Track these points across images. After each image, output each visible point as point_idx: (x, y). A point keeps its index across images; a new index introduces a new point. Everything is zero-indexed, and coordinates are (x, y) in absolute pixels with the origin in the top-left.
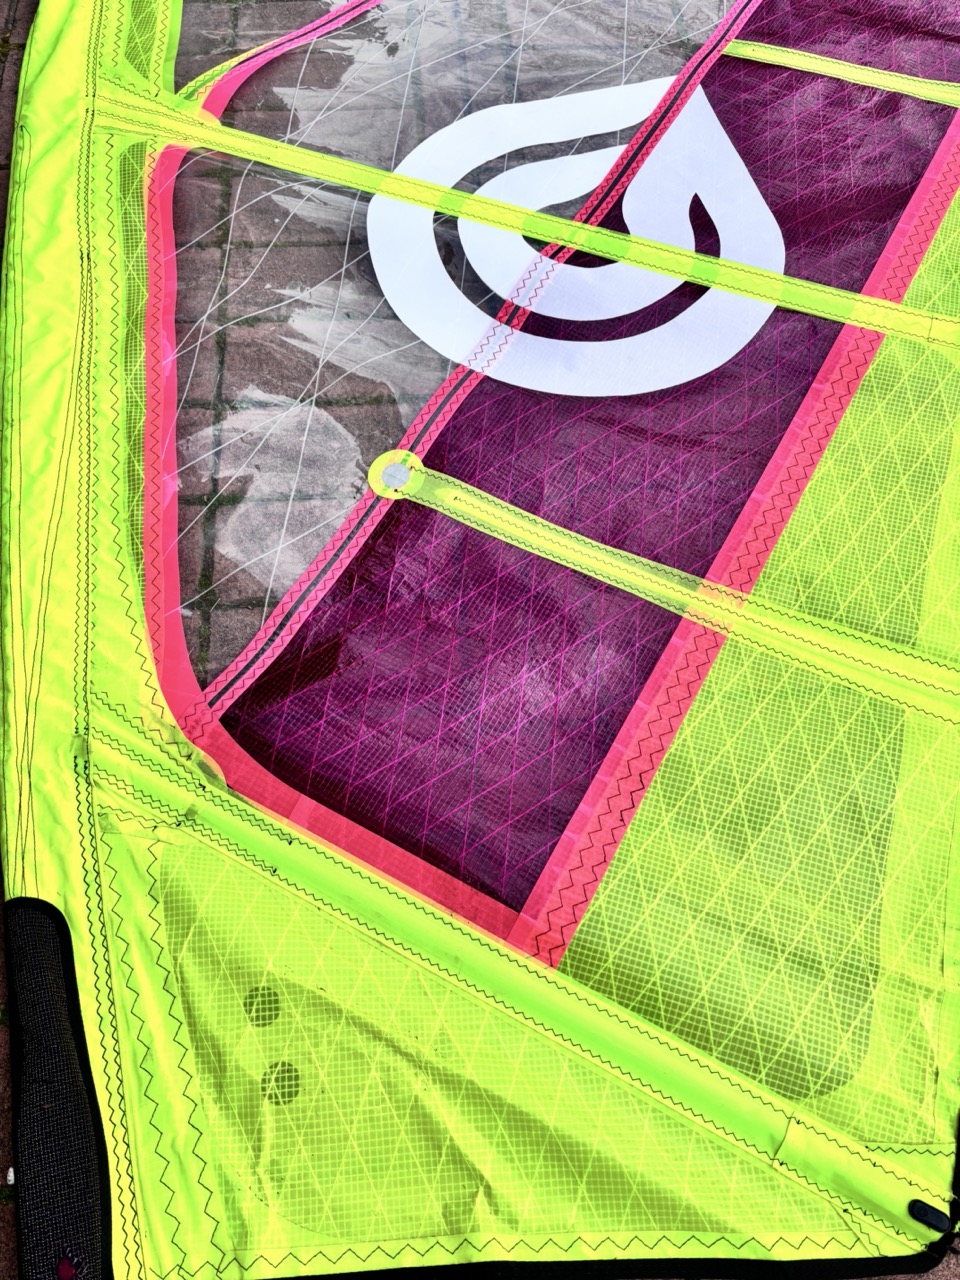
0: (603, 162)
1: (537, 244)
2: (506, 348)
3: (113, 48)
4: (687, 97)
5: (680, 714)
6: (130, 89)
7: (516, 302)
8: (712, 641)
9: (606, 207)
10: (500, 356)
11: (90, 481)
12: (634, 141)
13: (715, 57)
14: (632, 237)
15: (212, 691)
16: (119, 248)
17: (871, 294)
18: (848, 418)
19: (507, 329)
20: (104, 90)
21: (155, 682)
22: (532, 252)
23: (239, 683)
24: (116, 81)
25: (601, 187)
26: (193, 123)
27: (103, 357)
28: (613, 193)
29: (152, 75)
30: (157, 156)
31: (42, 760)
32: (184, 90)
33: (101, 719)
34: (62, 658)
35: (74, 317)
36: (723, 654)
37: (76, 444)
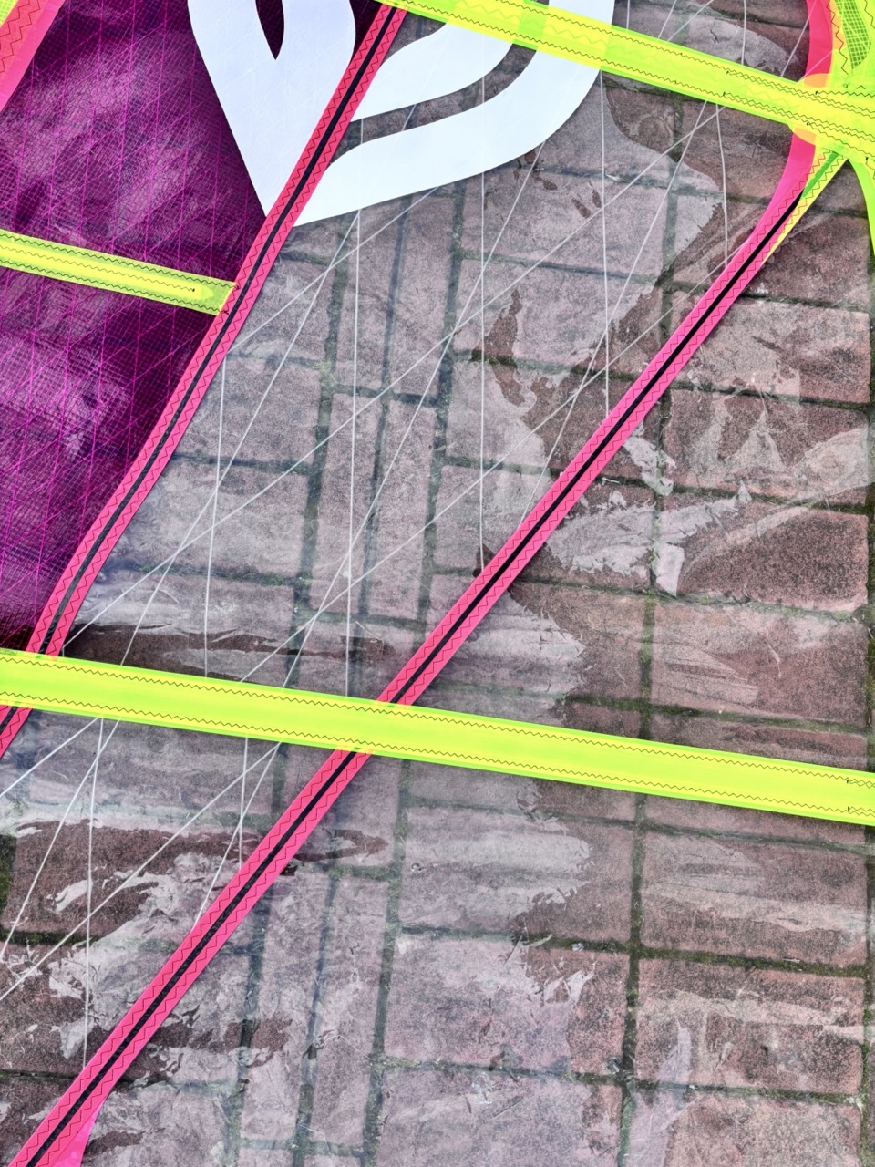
4: (281, 198)
12: (344, 126)
25: (379, 63)
28: (366, 52)
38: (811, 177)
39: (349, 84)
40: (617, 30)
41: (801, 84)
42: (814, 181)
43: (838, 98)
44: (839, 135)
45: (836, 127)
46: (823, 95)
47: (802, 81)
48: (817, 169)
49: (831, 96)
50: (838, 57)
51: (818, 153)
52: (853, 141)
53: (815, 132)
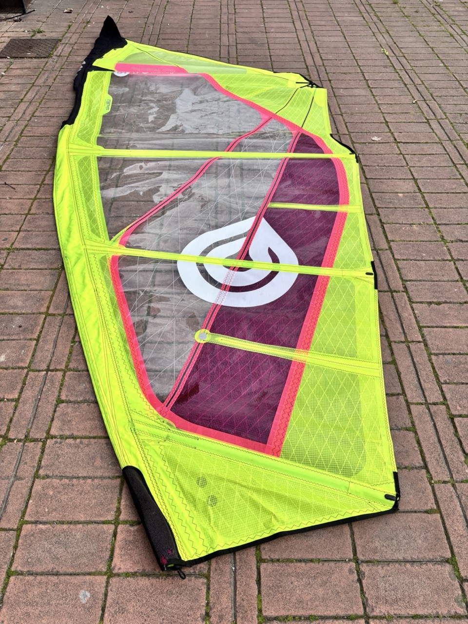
0: (241, 242)
1: (228, 268)
2: (225, 297)
3: (87, 231)
4: (260, 221)
5: (298, 386)
6: (96, 241)
7: (226, 284)
8: (302, 365)
9: (245, 254)
10: (224, 300)
11: (114, 353)
12: (248, 235)
13: (266, 208)
14: (254, 261)
15: (166, 403)
16: (105, 287)
17: (324, 266)
18: (325, 300)
19: (225, 292)
20: (87, 242)
21: (149, 404)
22: (227, 270)
23: (172, 400)
24: (91, 239)
25: (242, 249)
26: (117, 248)
27: (108, 318)
28: (246, 250)
29: (101, 236)
30: (111, 259)
31: (121, 430)
32: (112, 239)
33: (135, 417)
34: (119, 403)
35: (97, 308)
36: (306, 369)
37: (107, 344)
40: (176, 260)
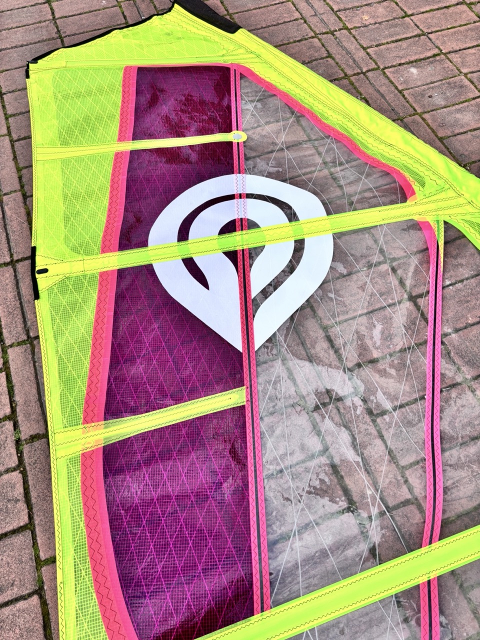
4: (243, 342)
7: (242, 200)
12: (251, 302)
14: (221, 252)
17: (113, 271)
19: (239, 191)
24: (472, 214)
28: (242, 271)
29: (462, 222)
32: (442, 223)
36: (116, 138)
38: (436, 233)
39: (242, 285)
40: (330, 217)
41: (408, 202)
42: (438, 234)
43: (424, 201)
44: (434, 213)
45: (431, 211)
46: (418, 202)
47: (408, 201)
48: (436, 229)
49: (421, 202)
50: (416, 187)
51: (432, 224)
52: (440, 213)
53: (425, 216)
